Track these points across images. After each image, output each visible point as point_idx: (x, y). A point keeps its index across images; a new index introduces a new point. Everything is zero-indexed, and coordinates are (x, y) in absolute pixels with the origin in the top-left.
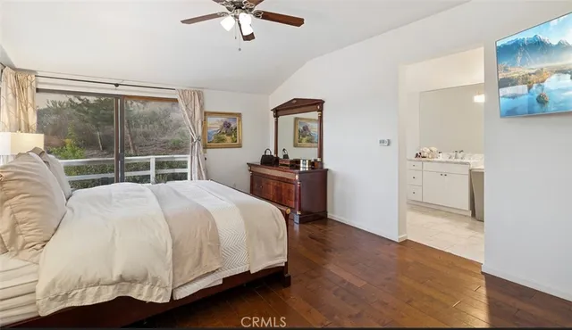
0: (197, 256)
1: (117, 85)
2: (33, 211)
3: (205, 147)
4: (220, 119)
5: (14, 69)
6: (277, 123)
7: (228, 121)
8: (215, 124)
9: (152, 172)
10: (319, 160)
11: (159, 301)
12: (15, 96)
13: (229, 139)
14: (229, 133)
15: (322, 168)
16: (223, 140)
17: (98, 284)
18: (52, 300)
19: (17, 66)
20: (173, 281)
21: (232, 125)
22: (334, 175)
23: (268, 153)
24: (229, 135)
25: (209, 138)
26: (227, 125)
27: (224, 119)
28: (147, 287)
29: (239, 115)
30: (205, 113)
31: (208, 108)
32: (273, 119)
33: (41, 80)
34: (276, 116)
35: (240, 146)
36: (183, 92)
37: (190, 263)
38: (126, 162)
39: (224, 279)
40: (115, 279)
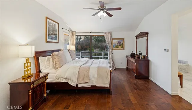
0: (83, 77)
1: (90, 33)
2: (58, 61)
3: (112, 49)
4: (117, 41)
5: (72, 31)
6: (137, 41)
7: (120, 41)
8: (115, 42)
9: (103, 56)
10: (147, 56)
11: (73, 86)
12: (72, 37)
13: (120, 47)
14: (120, 45)
15: (148, 59)
16: (118, 47)
17: (63, 78)
18: (56, 79)
19: (73, 30)
20: (77, 82)
21: (121, 42)
22: (151, 62)
23: (133, 52)
24: (120, 46)
25: (113, 47)
26: (119, 43)
27: (118, 40)
28: (71, 81)
29: (123, 39)
30: (112, 39)
31: (113, 37)
32: (136, 40)
33: (77, 33)
34: (137, 39)
35: (124, 49)
36: (106, 33)
37: (81, 79)
38: (92, 53)
39: (91, 86)
40: (65, 78)
